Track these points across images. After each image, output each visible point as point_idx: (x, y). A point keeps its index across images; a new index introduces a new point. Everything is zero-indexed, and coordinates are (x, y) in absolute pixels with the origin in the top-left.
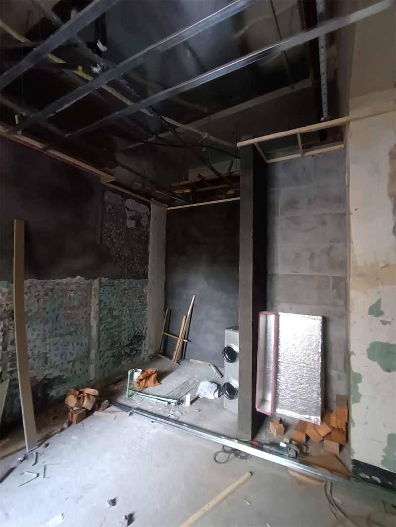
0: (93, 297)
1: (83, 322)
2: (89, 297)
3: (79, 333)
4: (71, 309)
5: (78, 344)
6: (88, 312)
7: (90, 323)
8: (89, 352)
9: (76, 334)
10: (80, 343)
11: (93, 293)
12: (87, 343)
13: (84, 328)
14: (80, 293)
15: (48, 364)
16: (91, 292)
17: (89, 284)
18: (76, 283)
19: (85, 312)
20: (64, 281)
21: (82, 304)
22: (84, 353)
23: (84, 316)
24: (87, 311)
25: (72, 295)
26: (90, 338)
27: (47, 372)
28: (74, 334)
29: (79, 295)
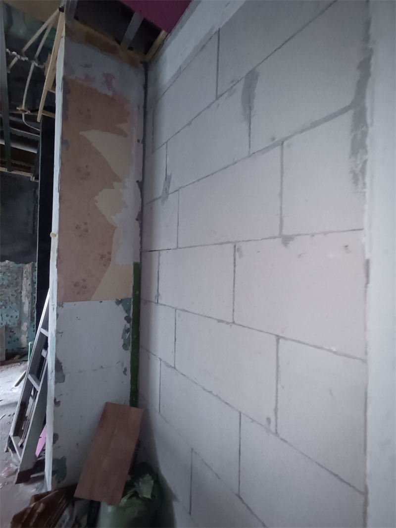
0: (25, 279)
1: (12, 299)
2: (20, 278)
3: (8, 307)
5: (8, 316)
6: (19, 291)
7: (21, 300)
8: (20, 324)
9: (6, 308)
10: (10, 315)
11: (24, 275)
12: (18, 317)
13: (15, 304)
14: (9, 274)
16: (22, 275)
17: (19, 267)
18: (5, 266)
19: (15, 291)
21: (12, 284)
22: (14, 324)
23: (14, 293)
24: (19, 289)
26: (21, 313)
28: (3, 307)
29: (9, 276)
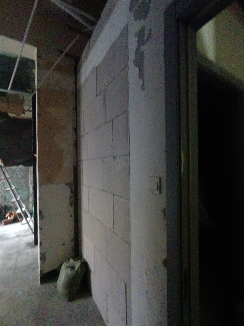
0: (30, 175)
1: (24, 185)
2: (27, 174)
4: (17, 179)
5: (22, 194)
6: (27, 181)
8: (28, 198)
9: (21, 189)
12: (27, 194)
13: (25, 188)
15: (7, 201)
16: (28, 172)
17: (27, 169)
18: (20, 168)
19: (25, 181)
20: (13, 167)
21: (24, 177)
22: (26, 198)
25: (18, 173)
26: (29, 192)
27: (6, 203)
29: (22, 173)
